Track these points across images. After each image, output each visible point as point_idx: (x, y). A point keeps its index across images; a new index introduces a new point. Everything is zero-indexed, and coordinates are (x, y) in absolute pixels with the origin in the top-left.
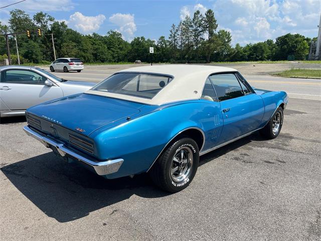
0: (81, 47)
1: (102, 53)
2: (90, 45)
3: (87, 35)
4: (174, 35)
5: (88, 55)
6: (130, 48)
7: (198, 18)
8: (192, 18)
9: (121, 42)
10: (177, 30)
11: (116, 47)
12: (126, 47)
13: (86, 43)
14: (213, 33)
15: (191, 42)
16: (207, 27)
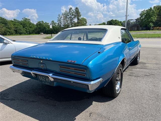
0: (7, 27)
1: (20, 30)
2: (13, 25)
3: (11, 20)
4: (60, 20)
5: (12, 31)
6: (36, 27)
7: (71, 12)
8: (68, 11)
9: (30, 24)
10: (61, 17)
11: (28, 26)
12: (33, 26)
13: (10, 25)
14: (79, 19)
15: (69, 24)
16: (76, 16)
